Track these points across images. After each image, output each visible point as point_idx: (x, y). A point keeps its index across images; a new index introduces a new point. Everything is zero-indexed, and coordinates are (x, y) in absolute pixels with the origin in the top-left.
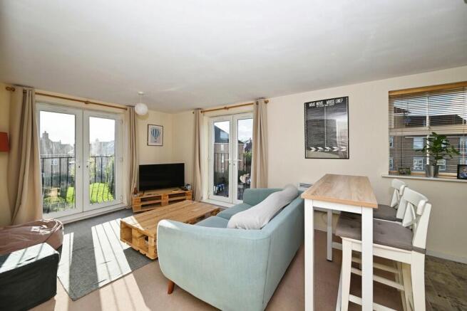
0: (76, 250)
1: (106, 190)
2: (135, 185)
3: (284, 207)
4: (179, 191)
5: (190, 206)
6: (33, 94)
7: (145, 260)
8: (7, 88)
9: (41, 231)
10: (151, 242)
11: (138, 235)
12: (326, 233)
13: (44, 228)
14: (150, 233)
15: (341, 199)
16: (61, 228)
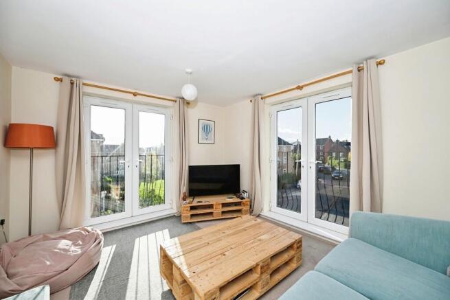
6: (81, 85)
8: (55, 79)
13: (78, 245)
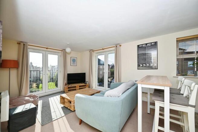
0: (43, 107)
1: (54, 85)
2: (66, 81)
3: (128, 89)
4: (83, 84)
5: (88, 90)
6: (27, 45)
7: (70, 111)
8: (17, 43)
9: (30, 99)
10: (72, 104)
11: (67, 101)
12: (147, 102)
13: (32, 98)
14: (72, 100)
15: (154, 83)
16: (38, 98)
